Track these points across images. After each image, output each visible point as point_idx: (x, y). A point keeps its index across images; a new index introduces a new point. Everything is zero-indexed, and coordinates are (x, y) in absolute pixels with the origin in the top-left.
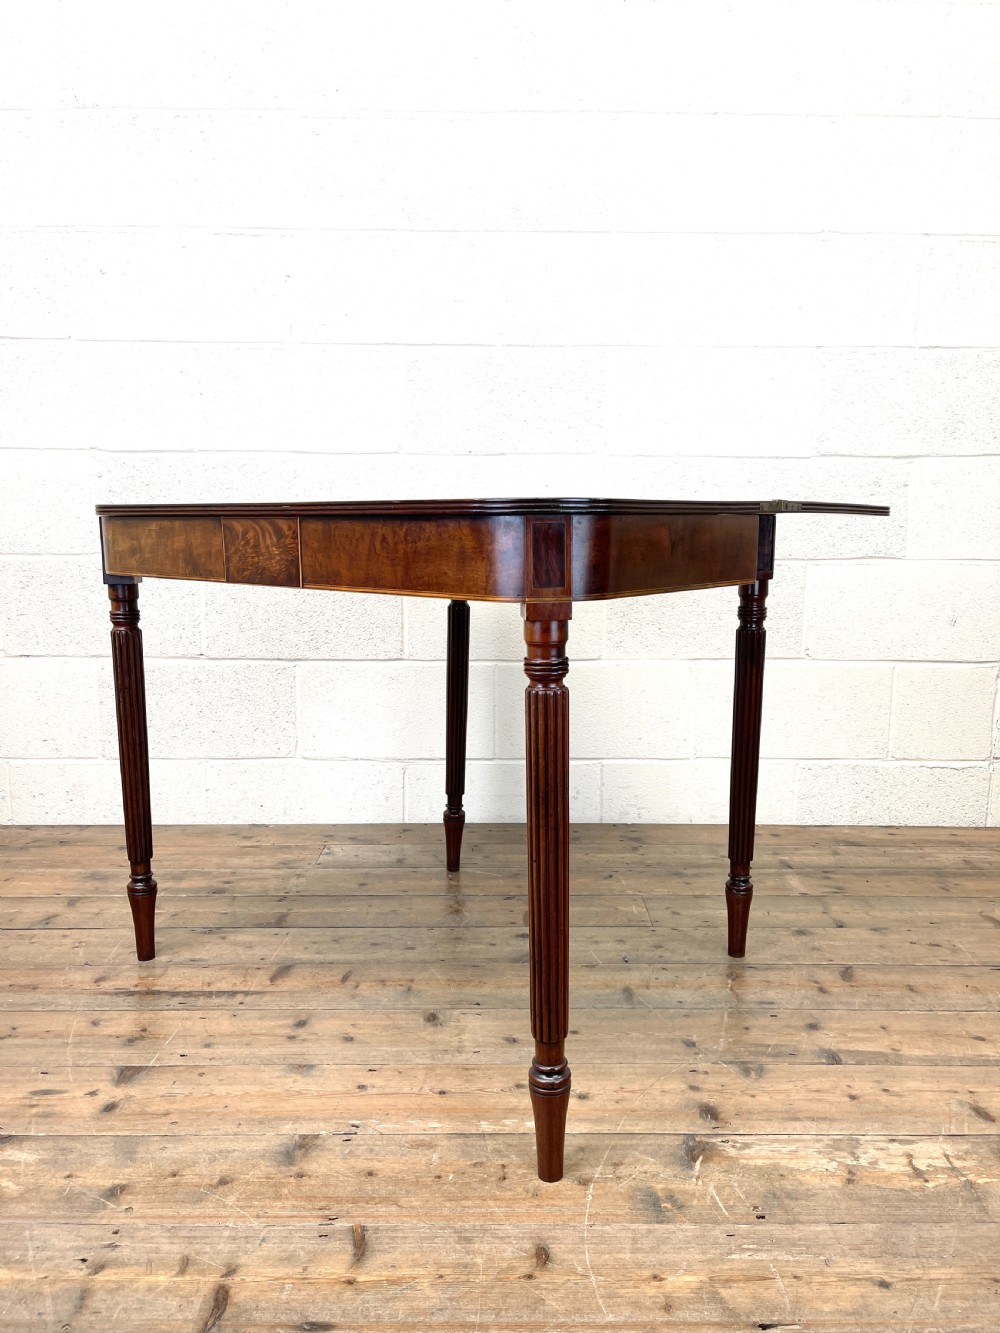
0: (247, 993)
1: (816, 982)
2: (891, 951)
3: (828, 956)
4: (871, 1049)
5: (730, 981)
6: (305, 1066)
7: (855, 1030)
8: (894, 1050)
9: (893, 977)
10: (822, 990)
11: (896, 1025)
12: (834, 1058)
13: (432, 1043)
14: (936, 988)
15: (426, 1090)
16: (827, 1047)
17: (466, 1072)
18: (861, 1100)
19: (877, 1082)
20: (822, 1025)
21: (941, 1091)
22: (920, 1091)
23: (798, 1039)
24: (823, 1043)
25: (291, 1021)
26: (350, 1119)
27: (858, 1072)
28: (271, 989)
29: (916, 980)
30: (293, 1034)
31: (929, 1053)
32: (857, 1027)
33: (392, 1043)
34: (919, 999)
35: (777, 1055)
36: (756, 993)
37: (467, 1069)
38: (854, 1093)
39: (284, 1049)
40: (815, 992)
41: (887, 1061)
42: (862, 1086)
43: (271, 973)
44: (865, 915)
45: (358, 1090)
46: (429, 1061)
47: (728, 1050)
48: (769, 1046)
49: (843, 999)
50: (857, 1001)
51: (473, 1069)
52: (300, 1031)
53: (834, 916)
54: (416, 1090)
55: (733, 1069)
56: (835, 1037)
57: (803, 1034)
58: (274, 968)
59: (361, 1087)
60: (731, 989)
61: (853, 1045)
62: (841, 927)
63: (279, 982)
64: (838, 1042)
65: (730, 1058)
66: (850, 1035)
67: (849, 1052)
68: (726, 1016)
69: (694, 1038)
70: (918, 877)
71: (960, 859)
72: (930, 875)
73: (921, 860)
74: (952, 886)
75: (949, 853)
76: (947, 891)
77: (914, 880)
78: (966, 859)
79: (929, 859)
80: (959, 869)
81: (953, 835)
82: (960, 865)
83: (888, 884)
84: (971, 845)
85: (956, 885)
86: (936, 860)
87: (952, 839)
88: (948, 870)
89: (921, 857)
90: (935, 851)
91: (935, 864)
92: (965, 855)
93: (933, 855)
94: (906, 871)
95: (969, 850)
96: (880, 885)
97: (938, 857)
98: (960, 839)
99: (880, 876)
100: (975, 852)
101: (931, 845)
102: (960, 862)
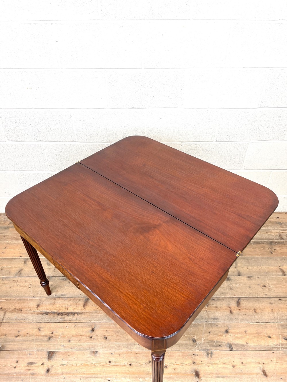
0: (78, 314)
1: (230, 308)
2: (252, 290)
3: (234, 292)
4: (241, 343)
5: (206, 307)
6: (95, 352)
7: (238, 333)
8: (247, 343)
9: (251, 304)
10: (231, 312)
11: (249, 331)
12: (231, 347)
13: (127, 340)
14: (262, 310)
15: (126, 364)
16: (229, 342)
17: (136, 355)
18: (236, 367)
19: (241, 359)
20: (229, 331)
21: (256, 363)
22: (251, 363)
23: (222, 338)
24: (229, 340)
25: (90, 329)
26: (108, 377)
27: (236, 354)
28: (84, 311)
29: (257, 306)
30: (91, 336)
31: (256, 345)
32: (238, 331)
33: (117, 340)
34: (256, 317)
35: (216, 346)
36: (213, 313)
37: (136, 353)
38: (234, 364)
39: (89, 343)
40: (229, 313)
41: (244, 349)
42: (237, 362)
43: (83, 303)
44: (247, 269)
45: (109, 364)
46: (126, 350)
47: (204, 344)
48: (214, 341)
49: (237, 317)
50: (240, 317)
51: (138, 353)
52: (93, 334)
53: (238, 269)
54: (123, 364)
55: (205, 353)
56: (232, 337)
57: (224, 335)
58: (84, 300)
59: (110, 362)
60: (207, 312)
61: (236, 341)
62: (239, 275)
63: (86, 307)
64: (233, 339)
65: (204, 348)
66: (236, 336)
67: (235, 345)
68: (204, 326)
69: (196, 338)
70: (264, 245)
71: (278, 233)
72: (268, 244)
73: (267, 234)
74: (273, 250)
75: (275, 230)
76: (272, 253)
77: (263, 247)
78: (280, 233)
79: (269, 233)
80: (277, 239)
81: (278, 218)
82: (278, 237)
83: (255, 250)
84: (282, 224)
85: (275, 250)
86: (271, 234)
87: (277, 220)
88: (273, 240)
89: (267, 232)
90: (271, 228)
91: (270, 237)
92: (280, 231)
93: (270, 231)
94: (262, 241)
95: (282, 227)
96: (253, 250)
97: (272, 232)
98: (280, 220)
99: (254, 244)
100: (283, 228)
101: (271, 224)
102: (278, 235)
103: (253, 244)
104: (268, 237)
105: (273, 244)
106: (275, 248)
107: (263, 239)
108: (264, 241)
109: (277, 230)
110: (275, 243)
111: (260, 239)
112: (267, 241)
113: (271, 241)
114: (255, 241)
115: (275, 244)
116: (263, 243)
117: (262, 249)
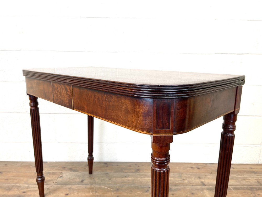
70: (246, 191)
71: (256, 180)
72: (249, 190)
73: (244, 181)
74: (257, 195)
77: (245, 192)
78: (258, 180)
79: (247, 180)
80: (257, 185)
81: (251, 168)
82: (257, 184)
83: (237, 195)
84: (257, 173)
85: (258, 195)
86: (249, 181)
87: (251, 170)
88: (254, 186)
89: (244, 180)
90: (247, 176)
91: (249, 183)
92: (257, 178)
93: (247, 178)
94: (241, 187)
95: (257, 175)
97: (249, 179)
98: (254, 170)
99: (234, 190)
100: (259, 176)
101: (245, 173)
102: (256, 182)
103: (233, 190)
104: (246, 183)
105: (255, 190)
106: (258, 193)
107: (243, 186)
108: (244, 187)
109: (253, 177)
110: (256, 188)
111: (239, 185)
112: (247, 187)
113: (252, 187)
114: (234, 187)
115: (257, 190)
116: (244, 189)
117: (244, 194)
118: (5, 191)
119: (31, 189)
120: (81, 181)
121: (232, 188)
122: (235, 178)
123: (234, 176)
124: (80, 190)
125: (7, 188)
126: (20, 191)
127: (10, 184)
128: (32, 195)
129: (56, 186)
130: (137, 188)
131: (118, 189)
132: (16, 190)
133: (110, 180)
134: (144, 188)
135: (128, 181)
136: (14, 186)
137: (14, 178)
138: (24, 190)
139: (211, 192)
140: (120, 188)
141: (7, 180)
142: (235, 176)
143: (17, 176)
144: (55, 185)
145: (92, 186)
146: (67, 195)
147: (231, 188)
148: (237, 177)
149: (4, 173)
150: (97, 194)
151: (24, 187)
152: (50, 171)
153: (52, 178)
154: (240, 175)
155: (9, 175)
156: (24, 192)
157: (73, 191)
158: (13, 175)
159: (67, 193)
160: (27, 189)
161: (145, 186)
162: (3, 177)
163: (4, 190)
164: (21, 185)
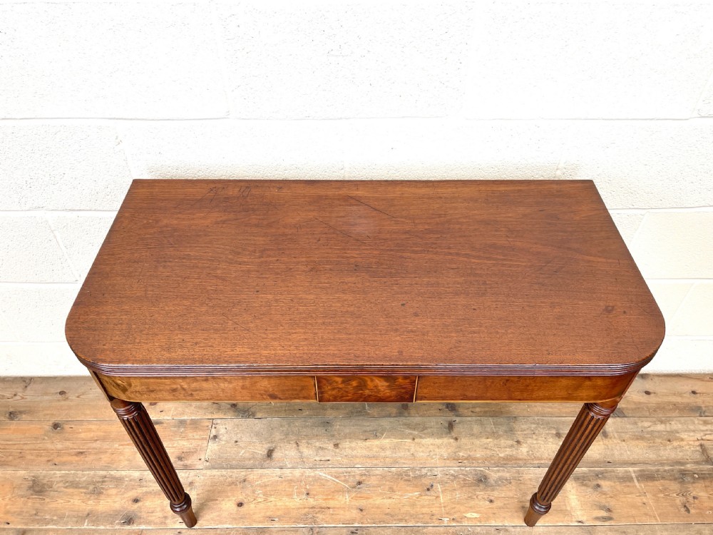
70: (666, 483)
71: (698, 443)
72: (675, 479)
73: (669, 447)
74: (691, 499)
75: (690, 431)
76: (688, 510)
77: (664, 490)
78: (703, 442)
79: (675, 444)
80: (697, 463)
81: (694, 392)
82: (698, 457)
83: (644, 500)
84: (706, 414)
85: (694, 498)
86: (680, 447)
88: (688, 467)
89: (669, 441)
90: (680, 426)
91: (680, 455)
92: (702, 434)
93: (678, 435)
94: (658, 470)
95: (706, 423)
96: (638, 500)
97: (682, 440)
98: (699, 400)
99: (638, 480)
101: (676, 413)
102: (698, 449)
103: (635, 481)
104: (673, 455)
105: (689, 479)
106: (694, 494)
107: (662, 464)
108: (665, 471)
109: (694, 431)
110: (693, 474)
111: (653, 463)
112: (673, 470)
113: (684, 470)
115: (694, 481)
116: (663, 478)
117: (662, 495)
118: (89, 499)
119: (151, 489)
120: (266, 452)
121: (634, 472)
122: (648, 433)
123: (646, 424)
124: (268, 489)
125: (91, 488)
126: (126, 496)
127: (92, 473)
128: (158, 509)
129: (209, 472)
130: (406, 478)
131: (360, 483)
132: (113, 491)
133: (337, 450)
134: (421, 476)
135: (382, 454)
136: (105, 477)
137: (97, 445)
138: (133, 494)
139: (583, 488)
140: (364, 478)
141: (82, 453)
142: (649, 424)
143: (104, 439)
144: (207, 468)
145: (297, 473)
146: (240, 505)
147: (633, 475)
148: (652, 428)
149: (67, 427)
150: (311, 501)
151: (131, 480)
152: (183, 414)
153: (194, 443)
154: (662, 422)
155: (83, 435)
156: (136, 501)
157: (254, 492)
158: (92, 435)
159: (241, 498)
160: (141, 486)
161: (424, 471)
162: (68, 444)
163: (85, 493)
164: (123, 473)
